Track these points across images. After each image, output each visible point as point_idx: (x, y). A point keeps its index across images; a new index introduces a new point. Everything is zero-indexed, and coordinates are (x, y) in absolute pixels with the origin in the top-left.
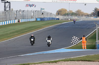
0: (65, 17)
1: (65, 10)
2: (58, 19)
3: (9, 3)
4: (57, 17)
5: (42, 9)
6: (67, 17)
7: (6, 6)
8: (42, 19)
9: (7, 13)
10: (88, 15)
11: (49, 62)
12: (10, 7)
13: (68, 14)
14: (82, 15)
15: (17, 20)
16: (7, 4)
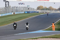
0: (42, 11)
1: (42, 7)
2: (38, 12)
3: (8, 2)
4: (37, 11)
5: (28, 6)
6: (43, 11)
7: (6, 4)
8: (28, 12)
9: (7, 8)
10: (56, 10)
11: (32, 39)
12: (9, 5)
13: (44, 9)
14: (53, 10)
15: (13, 13)
16: (7, 3)
